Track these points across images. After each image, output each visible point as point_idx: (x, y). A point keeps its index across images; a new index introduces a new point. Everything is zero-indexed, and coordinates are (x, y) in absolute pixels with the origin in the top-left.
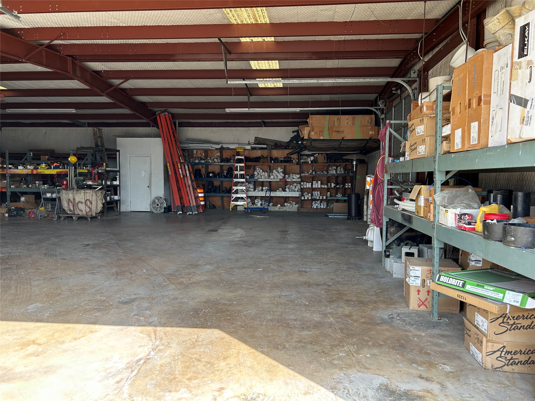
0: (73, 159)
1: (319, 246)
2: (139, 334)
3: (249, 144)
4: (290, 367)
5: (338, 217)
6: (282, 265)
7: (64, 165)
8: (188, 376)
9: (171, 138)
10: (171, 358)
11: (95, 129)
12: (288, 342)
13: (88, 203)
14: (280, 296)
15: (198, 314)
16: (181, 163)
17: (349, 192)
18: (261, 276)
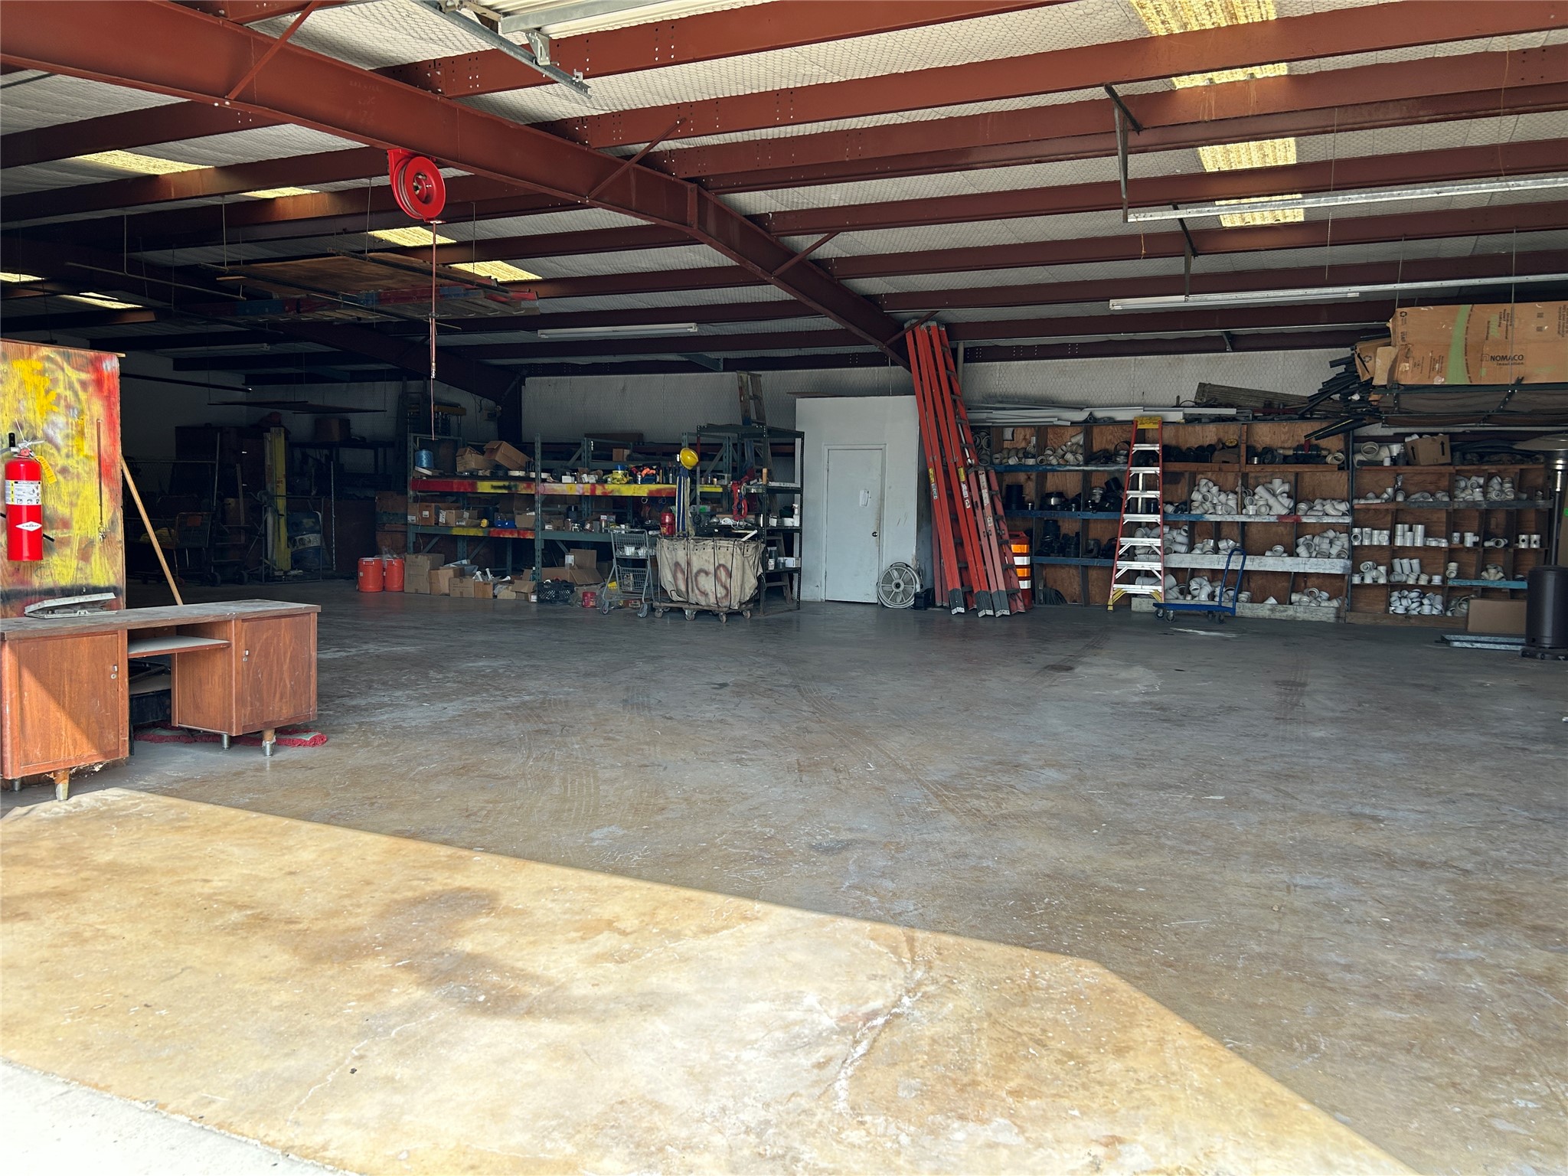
0: (688, 458)
1: (1422, 738)
2: (867, 941)
3: (1178, 406)
4: (1338, 1115)
5: (1486, 646)
6: (1289, 790)
7: (666, 474)
8: (1012, 1084)
9: (942, 394)
10: (961, 1024)
11: (744, 375)
12: (1324, 1033)
13: (723, 574)
14: (1288, 887)
15: (1031, 909)
16: (968, 467)
17: (1529, 563)
18: (1221, 818)
